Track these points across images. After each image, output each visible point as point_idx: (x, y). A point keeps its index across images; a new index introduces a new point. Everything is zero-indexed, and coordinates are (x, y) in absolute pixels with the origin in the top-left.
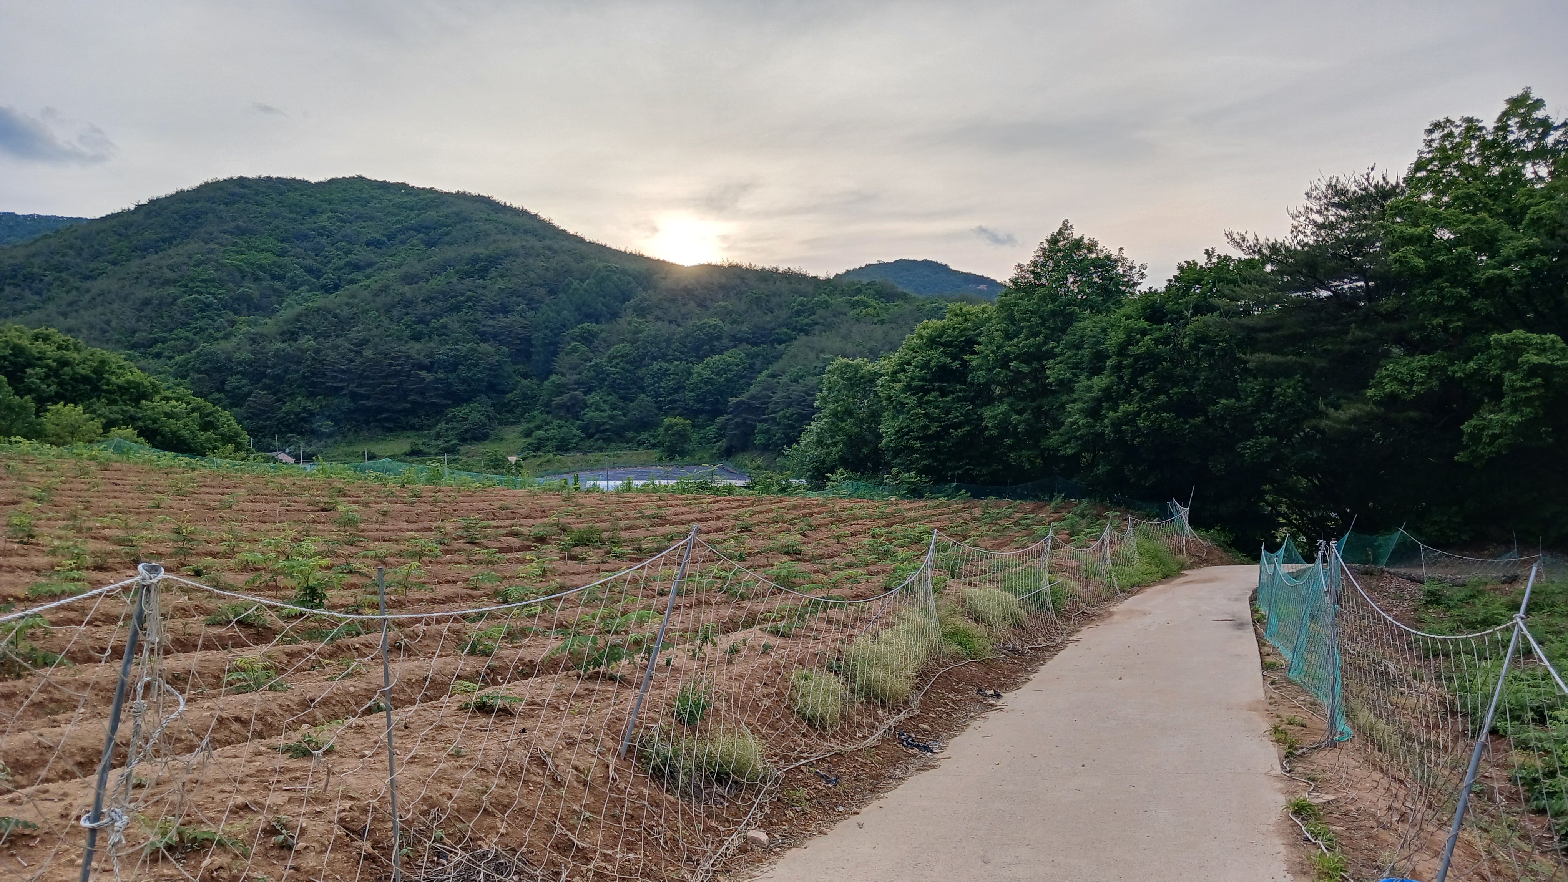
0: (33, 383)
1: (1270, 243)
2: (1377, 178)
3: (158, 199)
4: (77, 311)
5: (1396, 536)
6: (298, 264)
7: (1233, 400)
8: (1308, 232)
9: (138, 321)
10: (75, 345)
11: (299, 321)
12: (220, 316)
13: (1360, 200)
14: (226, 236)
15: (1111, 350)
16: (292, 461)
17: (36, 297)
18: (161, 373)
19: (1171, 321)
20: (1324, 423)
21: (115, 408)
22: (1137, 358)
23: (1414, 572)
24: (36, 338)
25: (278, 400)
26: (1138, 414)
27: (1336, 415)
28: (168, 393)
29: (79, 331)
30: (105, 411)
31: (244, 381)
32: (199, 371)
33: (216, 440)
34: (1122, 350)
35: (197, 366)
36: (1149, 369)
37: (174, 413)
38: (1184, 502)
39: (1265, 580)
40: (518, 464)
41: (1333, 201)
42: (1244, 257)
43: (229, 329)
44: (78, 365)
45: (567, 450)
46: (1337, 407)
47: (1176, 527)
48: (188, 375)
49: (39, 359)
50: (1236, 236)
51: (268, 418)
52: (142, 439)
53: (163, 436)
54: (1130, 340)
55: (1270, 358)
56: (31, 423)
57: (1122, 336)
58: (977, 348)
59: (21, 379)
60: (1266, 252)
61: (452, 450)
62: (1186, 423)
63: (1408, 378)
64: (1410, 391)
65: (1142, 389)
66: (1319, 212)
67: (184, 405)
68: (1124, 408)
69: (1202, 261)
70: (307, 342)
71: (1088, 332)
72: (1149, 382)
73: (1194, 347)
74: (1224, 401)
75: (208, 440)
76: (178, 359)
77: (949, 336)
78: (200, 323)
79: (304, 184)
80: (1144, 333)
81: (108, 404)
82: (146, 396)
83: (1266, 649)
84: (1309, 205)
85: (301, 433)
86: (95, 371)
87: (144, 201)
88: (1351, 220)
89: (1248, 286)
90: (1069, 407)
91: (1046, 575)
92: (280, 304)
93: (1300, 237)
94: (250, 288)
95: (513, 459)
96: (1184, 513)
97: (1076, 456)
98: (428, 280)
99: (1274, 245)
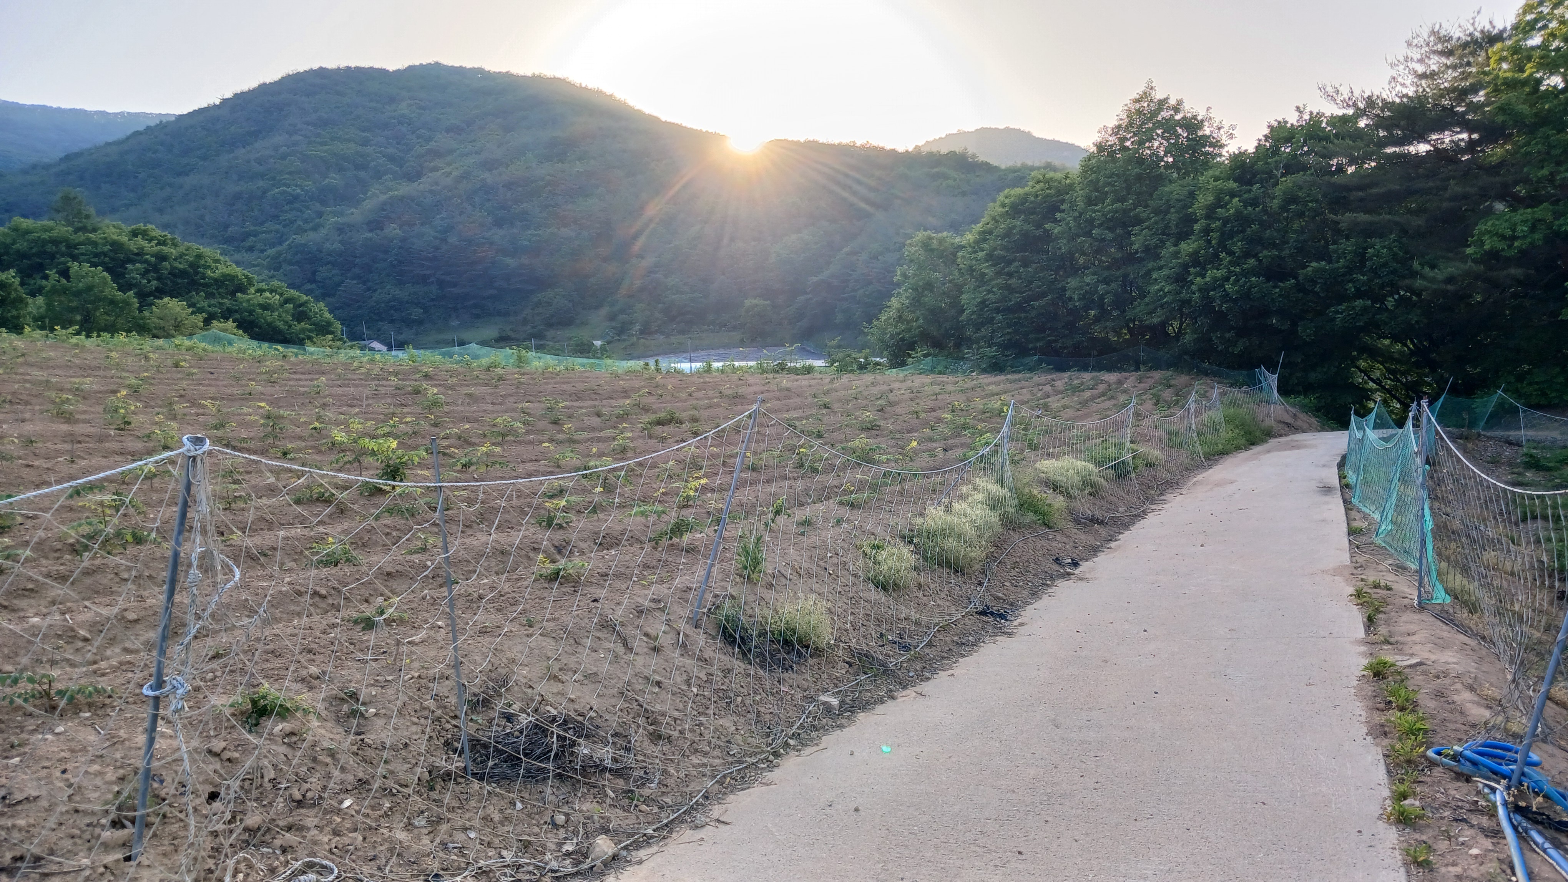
0: (133, 278)
1: (1366, 96)
2: (1483, 23)
3: (242, 93)
4: (171, 207)
5: (1495, 399)
6: (381, 152)
7: (1324, 263)
8: (1408, 82)
9: (229, 216)
10: (173, 239)
11: (384, 210)
12: (308, 208)
13: (1465, 45)
14: (310, 128)
15: (1200, 213)
16: (384, 348)
17: (132, 195)
18: (255, 266)
19: (1261, 182)
20: (1419, 283)
21: (212, 301)
22: (1226, 221)
23: (1513, 434)
24: (135, 234)
25: (369, 289)
26: (1227, 279)
27: (1431, 274)
28: (263, 286)
29: (175, 226)
30: (204, 304)
31: (334, 272)
32: (291, 264)
33: (310, 331)
34: (1210, 215)
35: (289, 257)
36: (1238, 232)
37: (269, 304)
38: (1272, 368)
39: (1352, 446)
40: (603, 349)
41: (1435, 48)
42: (1340, 112)
43: (318, 220)
44: (175, 259)
45: (650, 333)
46: (1433, 267)
47: (1264, 394)
48: (281, 267)
49: (137, 254)
50: (1329, 89)
51: (360, 307)
52: (241, 332)
53: (260, 328)
54: (1219, 203)
55: (1363, 217)
56: (134, 318)
57: (1211, 198)
58: (1058, 215)
59: (122, 275)
60: (1361, 105)
61: (539, 336)
62: (1275, 287)
63: (1508, 232)
64: (1510, 247)
65: (1231, 253)
66: (1421, 61)
67: (278, 297)
68: (1212, 274)
69: (1293, 119)
70: (393, 230)
71: (1175, 196)
72: (1237, 246)
73: (1284, 208)
74: (1314, 264)
75: (303, 330)
76: (271, 252)
77: (1032, 202)
78: (289, 216)
79: (383, 72)
80: (1232, 195)
81: (206, 298)
82: (242, 289)
83: (1353, 514)
84: (1410, 55)
85: (392, 321)
86: (191, 265)
87: (228, 95)
88: (1454, 67)
89: (1341, 141)
90: (1155, 275)
91: (1128, 445)
92: (365, 194)
93: (1399, 88)
94: (334, 179)
95: (598, 343)
96: (1272, 380)
97: (1163, 325)
98: (507, 166)
99: (1369, 98)
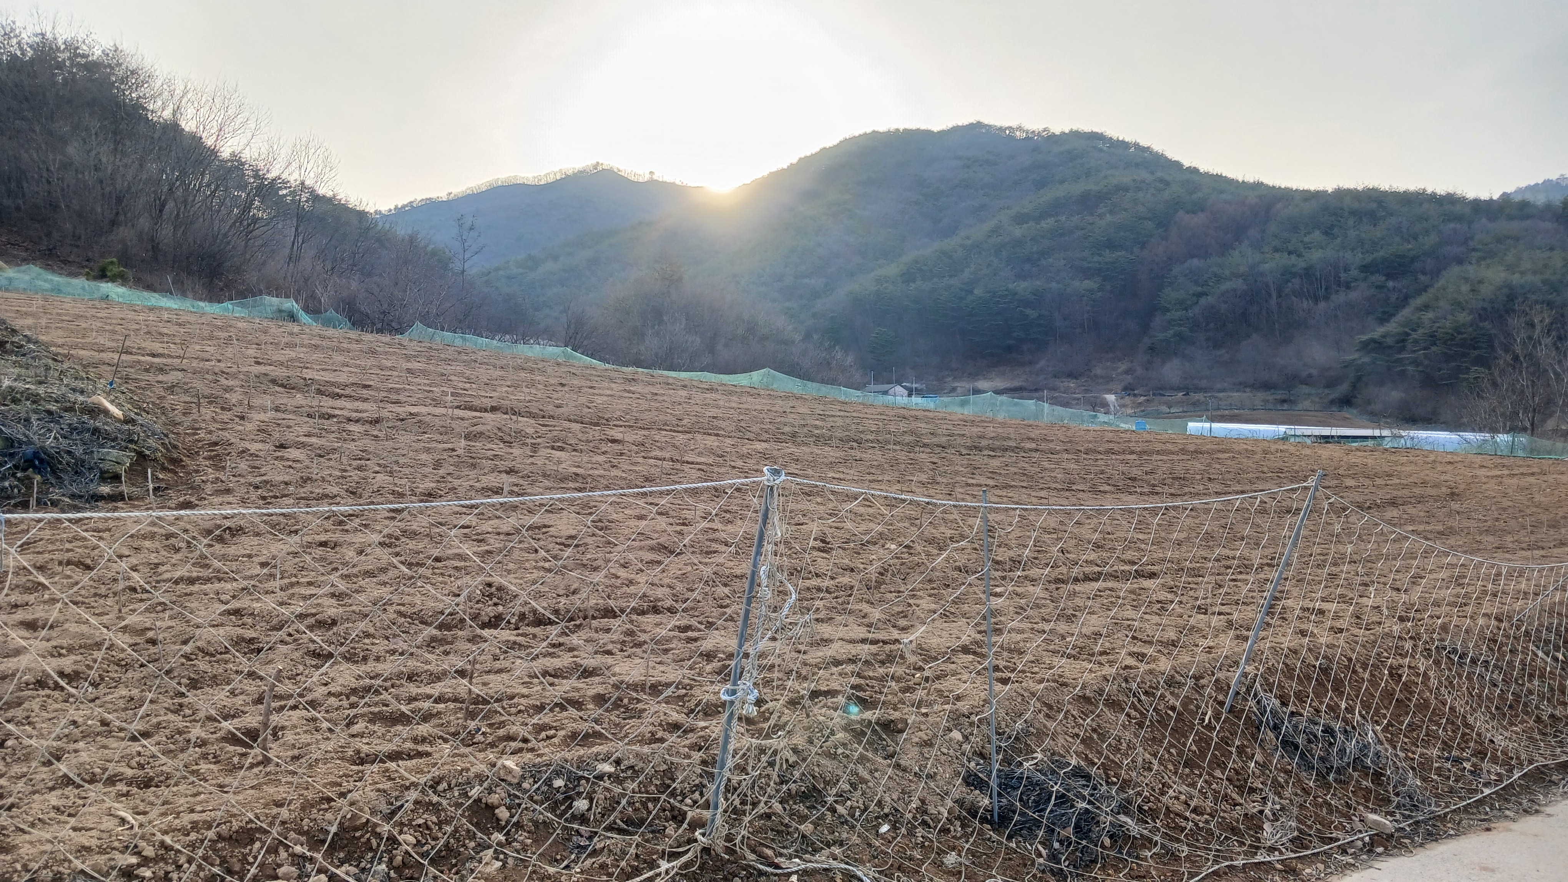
16: (906, 393)
40: (1116, 403)
95: (1111, 397)
98: (1038, 220)
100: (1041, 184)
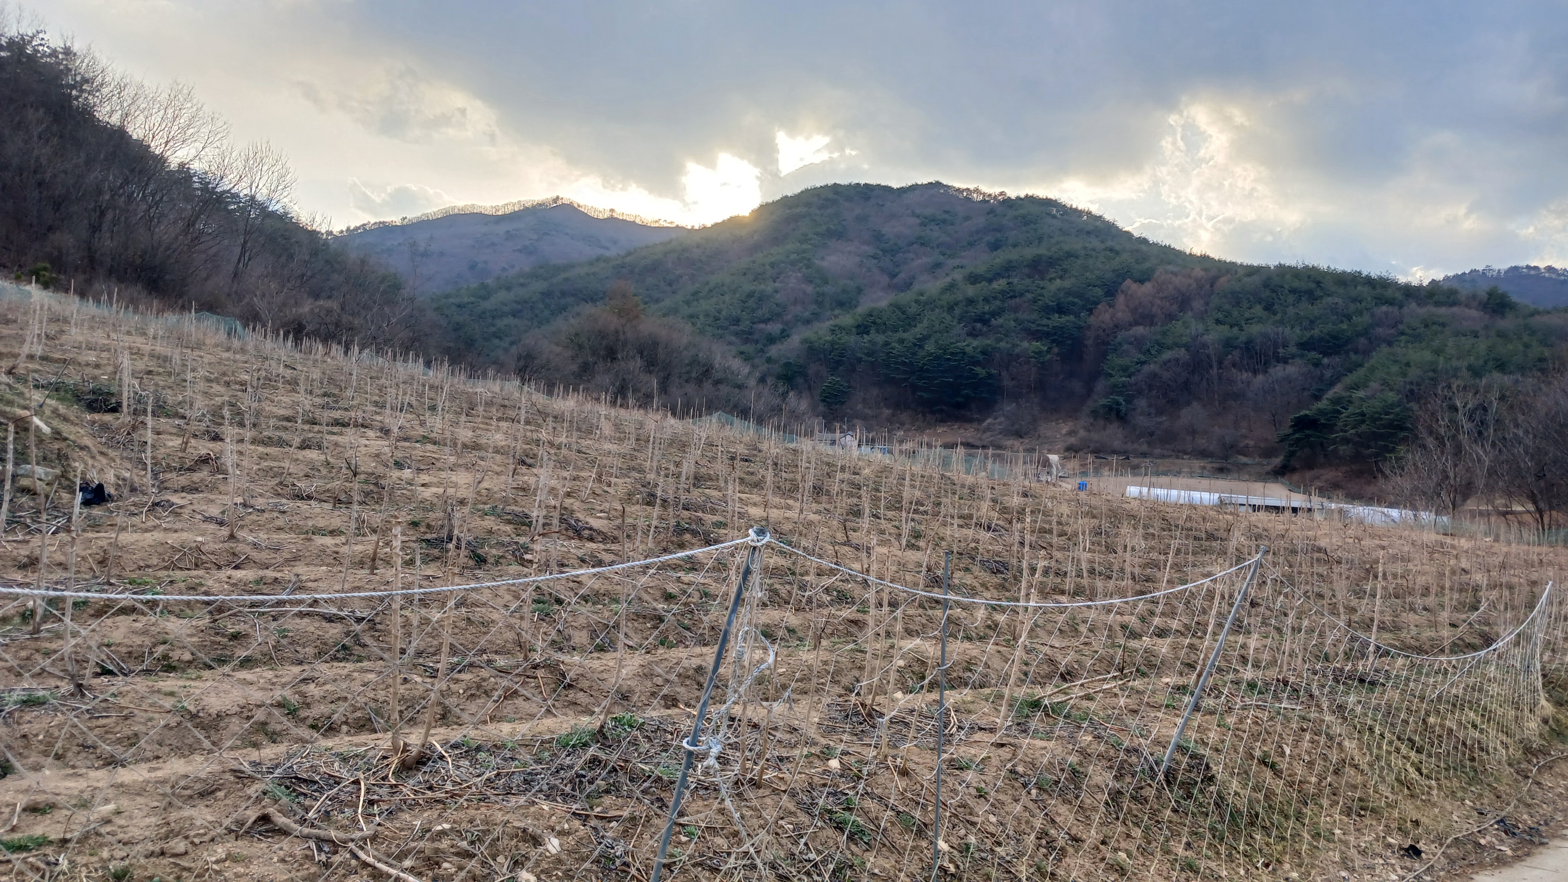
11: (872, 316)
16: (856, 444)
61: (997, 445)
79: (888, 189)
95: (1054, 458)
98: (990, 281)
100: (995, 246)
